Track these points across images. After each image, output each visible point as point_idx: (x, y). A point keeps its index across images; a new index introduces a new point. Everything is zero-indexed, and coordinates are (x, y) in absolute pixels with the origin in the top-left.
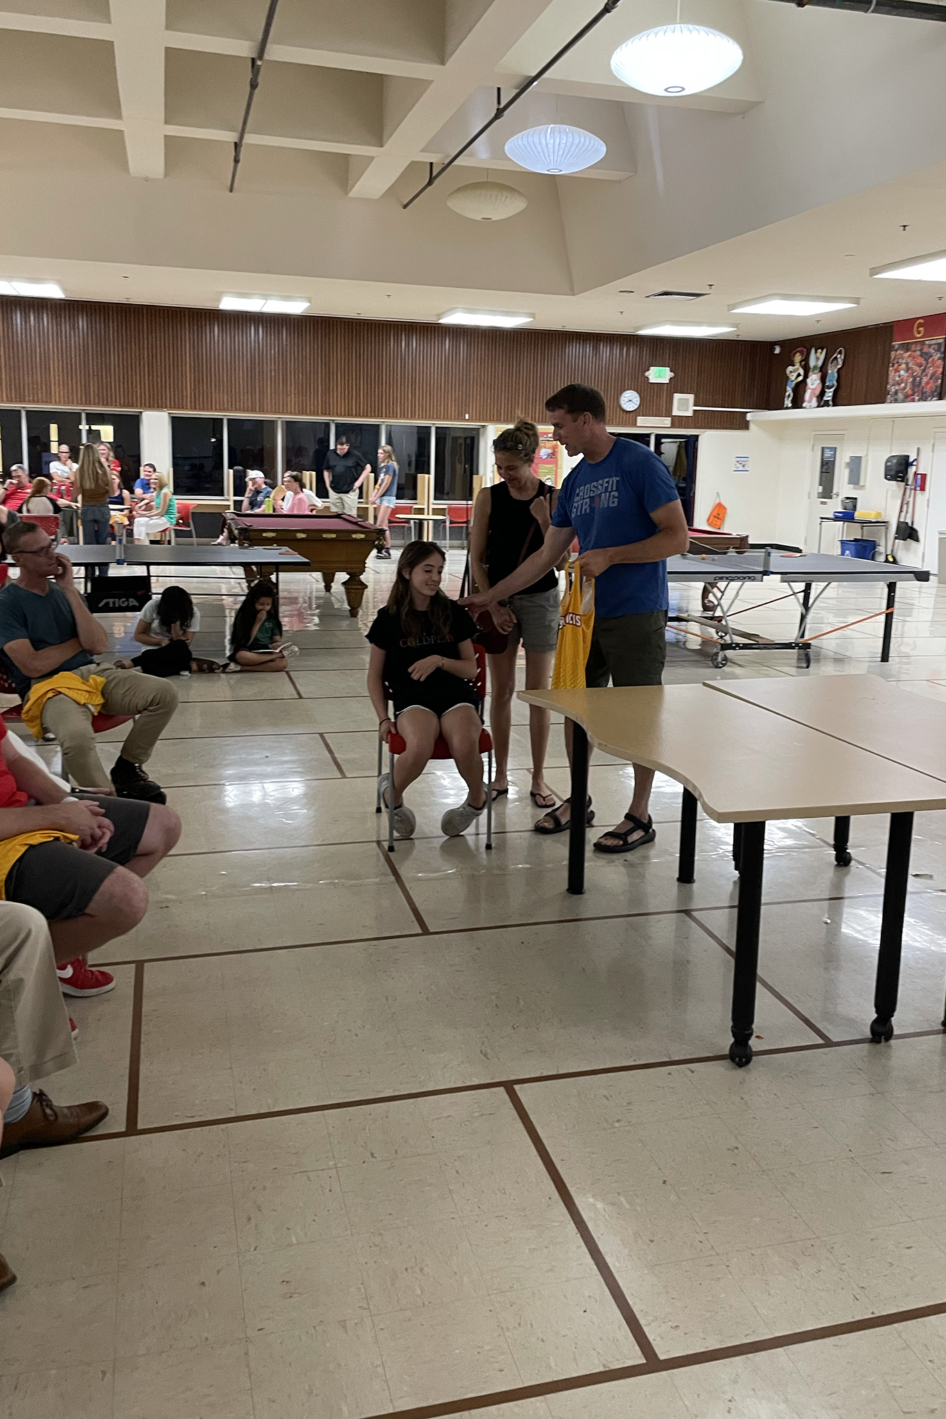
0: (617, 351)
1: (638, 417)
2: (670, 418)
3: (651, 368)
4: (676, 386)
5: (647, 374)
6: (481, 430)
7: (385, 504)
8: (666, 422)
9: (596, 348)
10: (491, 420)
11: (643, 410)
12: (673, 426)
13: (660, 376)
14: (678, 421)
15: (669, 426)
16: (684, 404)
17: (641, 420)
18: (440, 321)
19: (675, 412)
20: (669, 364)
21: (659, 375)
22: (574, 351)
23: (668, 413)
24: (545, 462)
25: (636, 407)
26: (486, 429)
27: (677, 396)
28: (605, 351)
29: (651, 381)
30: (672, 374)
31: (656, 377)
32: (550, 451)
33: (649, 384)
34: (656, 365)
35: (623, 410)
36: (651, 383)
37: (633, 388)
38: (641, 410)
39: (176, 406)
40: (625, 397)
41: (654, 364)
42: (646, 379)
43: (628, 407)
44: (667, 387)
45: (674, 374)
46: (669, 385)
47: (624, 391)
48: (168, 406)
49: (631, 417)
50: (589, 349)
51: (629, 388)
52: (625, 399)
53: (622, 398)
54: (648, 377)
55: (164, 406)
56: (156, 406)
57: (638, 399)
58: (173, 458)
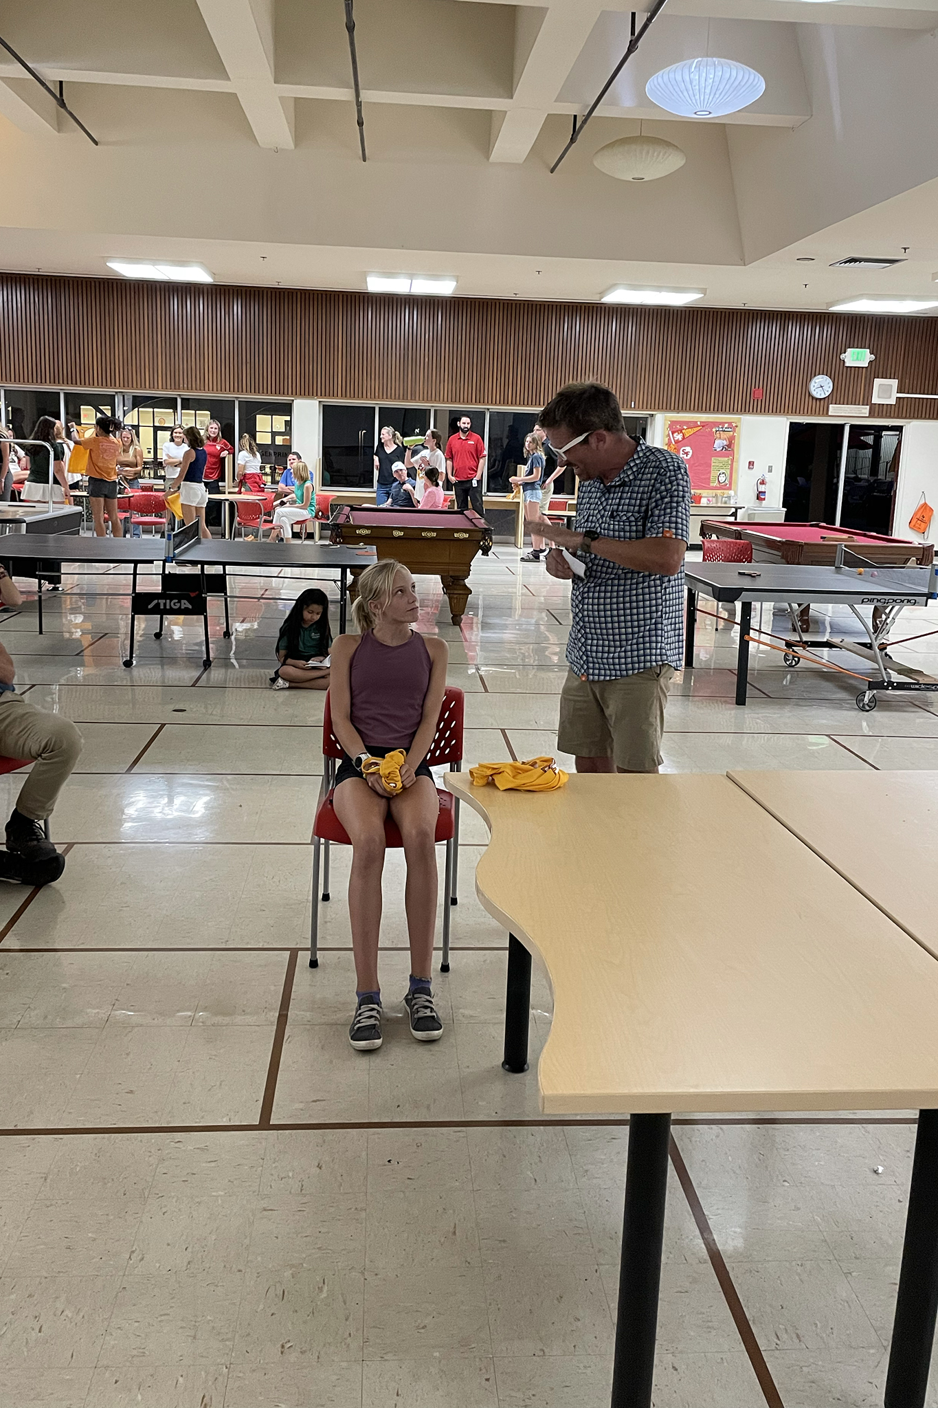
0: (807, 331)
1: (831, 406)
2: (868, 407)
3: (849, 349)
4: (875, 370)
5: (842, 356)
6: (649, 420)
8: (863, 411)
9: (783, 329)
10: (660, 408)
11: (837, 397)
12: (871, 415)
13: (858, 359)
14: (877, 410)
15: (867, 415)
16: (886, 391)
17: (833, 409)
18: (603, 300)
19: (875, 400)
20: (869, 345)
21: (857, 357)
22: (757, 331)
23: (867, 400)
24: (719, 454)
25: (827, 394)
26: (654, 419)
27: (877, 382)
28: (794, 331)
29: (847, 365)
31: (853, 360)
32: (725, 443)
33: (845, 369)
34: (853, 347)
35: (813, 398)
36: (847, 367)
37: (825, 373)
38: (833, 398)
39: (327, 394)
40: (815, 383)
41: (851, 345)
42: (842, 362)
43: (819, 394)
44: (867, 371)
45: (874, 357)
46: (869, 369)
47: (815, 376)
48: (319, 394)
49: (822, 405)
50: (775, 329)
51: (821, 372)
52: (816, 385)
53: (813, 383)
54: (844, 361)
55: (315, 394)
56: (307, 393)
57: (831, 385)
58: (324, 448)
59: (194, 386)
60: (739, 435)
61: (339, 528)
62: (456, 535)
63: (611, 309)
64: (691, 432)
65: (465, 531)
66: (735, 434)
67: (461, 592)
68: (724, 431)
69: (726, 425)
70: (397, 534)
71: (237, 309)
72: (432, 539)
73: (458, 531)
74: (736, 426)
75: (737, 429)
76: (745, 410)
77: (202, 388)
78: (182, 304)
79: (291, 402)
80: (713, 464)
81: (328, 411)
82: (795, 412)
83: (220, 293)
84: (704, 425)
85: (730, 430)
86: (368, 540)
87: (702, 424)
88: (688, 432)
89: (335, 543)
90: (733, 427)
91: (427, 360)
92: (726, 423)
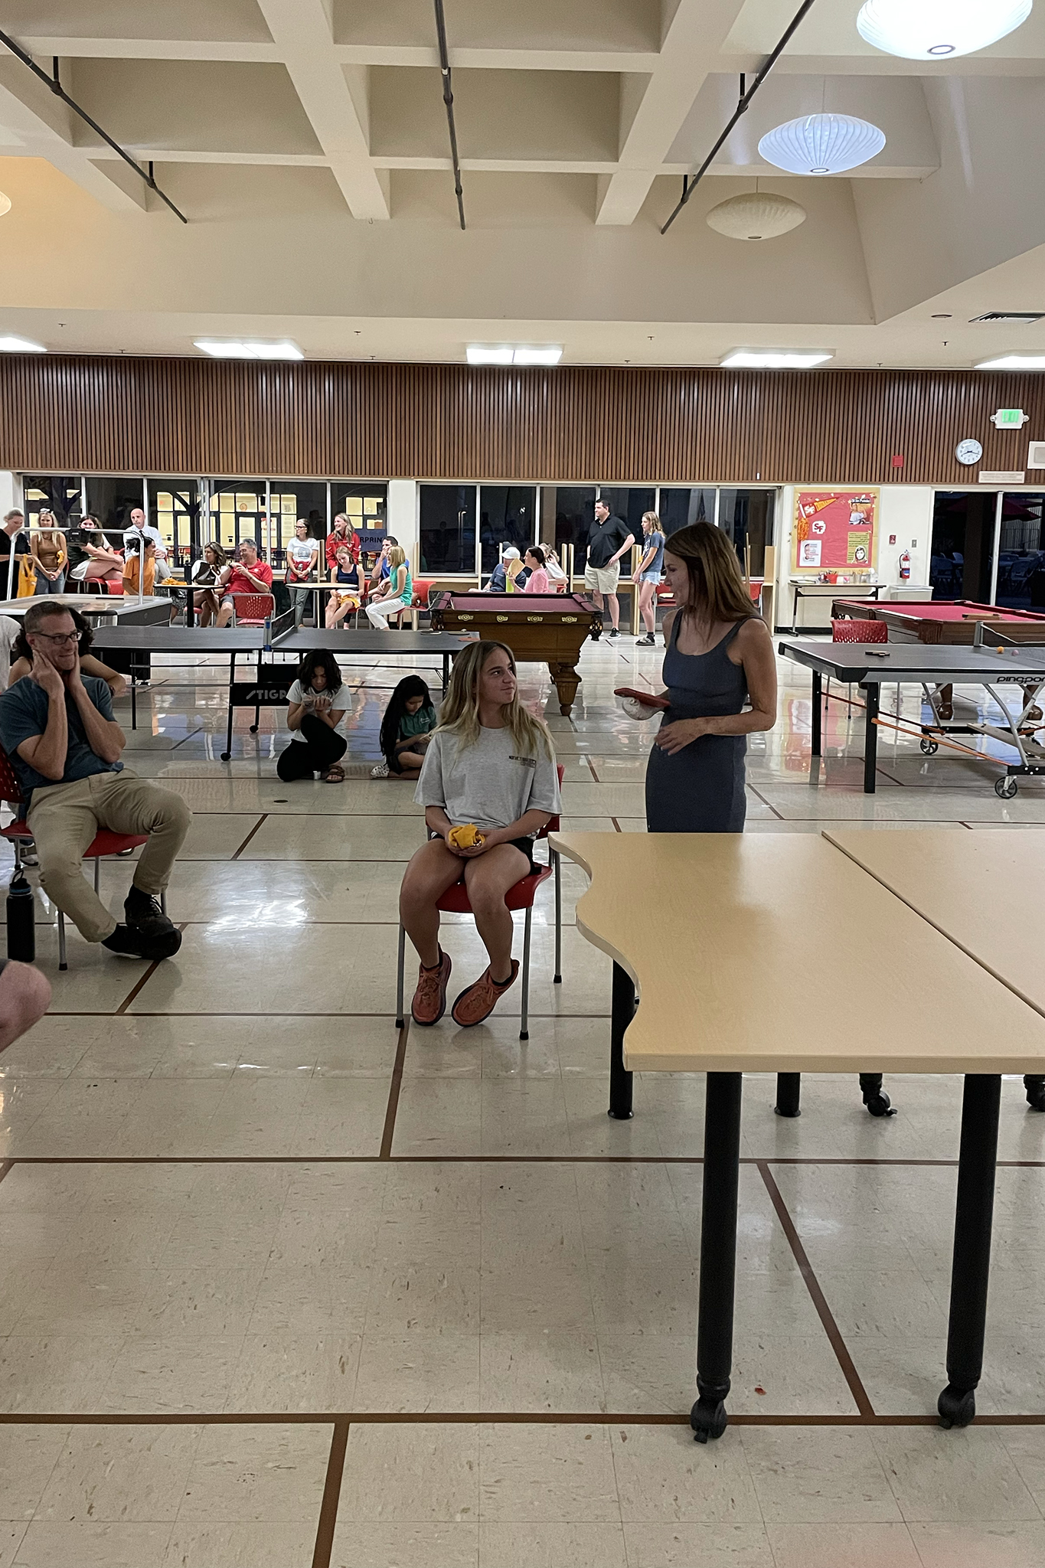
0: (952, 391)
1: (981, 472)
2: (1023, 473)
3: (999, 410)
4: (1031, 432)
5: (993, 418)
6: (777, 491)
7: (648, 580)
8: (1019, 477)
9: (925, 390)
10: (788, 479)
11: (987, 462)
12: (1027, 482)
13: (1010, 420)
14: (1031, 476)
15: (1023, 482)
16: (1042, 454)
17: (984, 476)
18: (723, 365)
19: (1031, 465)
20: (1023, 404)
22: (897, 393)
23: (1022, 465)
24: (856, 529)
25: (977, 459)
26: (783, 491)
27: (1033, 445)
28: (937, 392)
29: (998, 427)
30: (1027, 418)
31: (1004, 422)
32: (862, 516)
33: (996, 431)
34: (1005, 408)
35: (960, 464)
36: (998, 430)
37: (973, 436)
38: (985, 464)
39: (425, 473)
40: (963, 448)
41: (1002, 405)
42: (992, 424)
43: (966, 460)
44: (1020, 434)
45: (1028, 418)
46: (1023, 430)
47: (962, 440)
48: (416, 473)
49: (971, 472)
50: (915, 390)
51: (969, 436)
52: (963, 450)
53: (959, 448)
54: (994, 422)
55: (412, 474)
56: (404, 473)
57: (981, 450)
58: (421, 531)
59: (283, 468)
60: (878, 506)
61: (440, 614)
62: (564, 619)
63: (732, 374)
64: (825, 503)
65: (573, 615)
66: (873, 506)
67: (571, 680)
68: (861, 503)
69: (863, 497)
70: (500, 619)
71: (328, 385)
72: (538, 624)
73: (566, 615)
74: (875, 497)
75: (876, 500)
76: (884, 479)
77: (292, 471)
78: (271, 383)
79: (385, 483)
80: (849, 539)
81: (425, 492)
82: (941, 480)
83: (312, 370)
84: (838, 496)
85: (868, 501)
86: (470, 626)
87: (837, 496)
88: (820, 505)
89: (436, 630)
90: (870, 498)
91: (531, 434)
92: (863, 494)
